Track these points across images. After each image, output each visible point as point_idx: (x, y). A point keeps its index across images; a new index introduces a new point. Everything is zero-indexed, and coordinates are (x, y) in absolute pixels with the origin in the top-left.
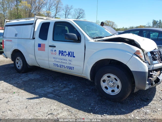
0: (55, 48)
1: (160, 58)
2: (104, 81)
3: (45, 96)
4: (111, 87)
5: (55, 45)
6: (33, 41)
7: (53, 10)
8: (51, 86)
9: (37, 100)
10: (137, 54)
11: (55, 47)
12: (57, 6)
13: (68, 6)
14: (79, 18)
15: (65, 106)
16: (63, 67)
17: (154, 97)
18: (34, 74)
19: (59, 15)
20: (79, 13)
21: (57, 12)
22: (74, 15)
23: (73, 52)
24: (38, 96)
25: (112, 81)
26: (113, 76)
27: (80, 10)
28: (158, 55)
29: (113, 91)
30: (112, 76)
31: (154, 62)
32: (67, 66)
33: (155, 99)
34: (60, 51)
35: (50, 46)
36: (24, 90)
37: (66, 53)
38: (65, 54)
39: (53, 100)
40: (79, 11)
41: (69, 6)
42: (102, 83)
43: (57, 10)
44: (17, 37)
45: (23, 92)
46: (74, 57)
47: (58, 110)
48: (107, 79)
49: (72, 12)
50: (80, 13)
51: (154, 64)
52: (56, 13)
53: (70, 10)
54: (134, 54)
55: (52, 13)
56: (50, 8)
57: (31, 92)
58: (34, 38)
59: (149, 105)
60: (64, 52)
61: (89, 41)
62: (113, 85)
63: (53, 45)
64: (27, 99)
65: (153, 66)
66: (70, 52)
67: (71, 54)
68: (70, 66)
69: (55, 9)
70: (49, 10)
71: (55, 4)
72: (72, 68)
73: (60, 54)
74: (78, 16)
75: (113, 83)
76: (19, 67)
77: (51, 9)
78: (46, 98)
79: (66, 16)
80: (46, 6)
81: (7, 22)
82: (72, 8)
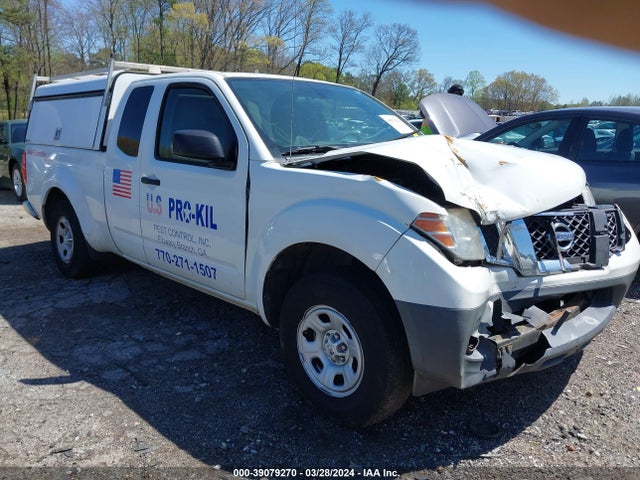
0: (158, 187)
1: (586, 246)
2: (310, 335)
3: (91, 376)
4: (333, 363)
5: (158, 177)
6: (101, 158)
7: (292, 34)
8: (141, 338)
9: (50, 392)
10: (424, 227)
11: (157, 183)
12: (310, 16)
13: (351, 14)
14: (395, 61)
15: (138, 421)
16: (185, 264)
17: (534, 420)
18: (112, 284)
19: (314, 52)
20: (393, 44)
21: (309, 39)
22: (375, 53)
23: (211, 208)
24: (66, 373)
25: (336, 337)
26: (337, 318)
27: (401, 29)
28: (577, 233)
29: (339, 380)
30: (335, 315)
31: (549, 264)
32: (195, 264)
33: (533, 431)
34: (171, 200)
35: (145, 180)
36: (37, 346)
37: (189, 208)
38: (187, 211)
39: (109, 394)
40: (395, 35)
41: (358, 17)
42: (302, 340)
43: (307, 32)
44: (58, 143)
45: (25, 354)
46: (214, 227)
47: (99, 438)
48: (319, 325)
49: (369, 38)
50: (398, 45)
51: (548, 273)
52: (305, 44)
53: (358, 31)
54: (411, 227)
55: (287, 44)
56: (282, 26)
57: (54, 354)
58: (103, 149)
59: (489, 454)
60: (183, 203)
61: (263, 165)
62: (340, 354)
63: (154, 175)
64: (22, 381)
65: (536, 281)
66: (202, 206)
67: (204, 216)
68: (205, 262)
69: (301, 29)
70: (278, 32)
71: (302, 11)
72: (212, 271)
73: (174, 213)
74: (390, 54)
75: (339, 347)
76: (65, 252)
77: (285, 30)
78: (90, 385)
79: (344, 56)
80: (265, 19)
81: (41, 83)
82: (369, 25)
